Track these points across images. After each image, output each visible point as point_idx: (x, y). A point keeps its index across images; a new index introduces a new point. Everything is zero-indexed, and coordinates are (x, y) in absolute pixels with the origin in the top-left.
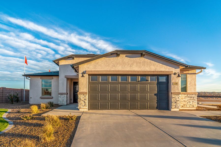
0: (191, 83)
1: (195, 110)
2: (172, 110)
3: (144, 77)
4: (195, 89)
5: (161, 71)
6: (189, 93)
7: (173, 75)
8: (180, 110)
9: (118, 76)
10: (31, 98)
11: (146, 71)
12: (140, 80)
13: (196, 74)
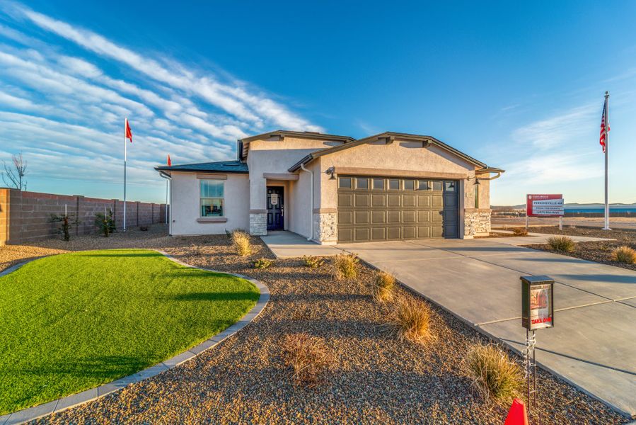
0: (483, 194)
1: (487, 237)
2: (465, 238)
3: (425, 183)
4: (488, 202)
5: (451, 174)
6: (482, 209)
7: (466, 181)
8: (475, 237)
9: (384, 180)
10: (174, 221)
11: (430, 172)
12: (418, 188)
13: (489, 179)
